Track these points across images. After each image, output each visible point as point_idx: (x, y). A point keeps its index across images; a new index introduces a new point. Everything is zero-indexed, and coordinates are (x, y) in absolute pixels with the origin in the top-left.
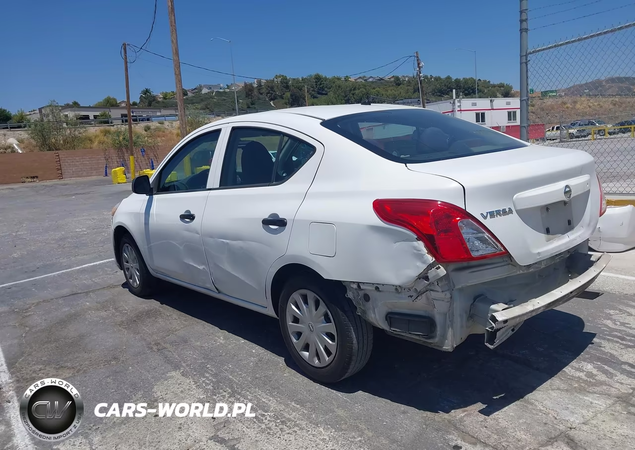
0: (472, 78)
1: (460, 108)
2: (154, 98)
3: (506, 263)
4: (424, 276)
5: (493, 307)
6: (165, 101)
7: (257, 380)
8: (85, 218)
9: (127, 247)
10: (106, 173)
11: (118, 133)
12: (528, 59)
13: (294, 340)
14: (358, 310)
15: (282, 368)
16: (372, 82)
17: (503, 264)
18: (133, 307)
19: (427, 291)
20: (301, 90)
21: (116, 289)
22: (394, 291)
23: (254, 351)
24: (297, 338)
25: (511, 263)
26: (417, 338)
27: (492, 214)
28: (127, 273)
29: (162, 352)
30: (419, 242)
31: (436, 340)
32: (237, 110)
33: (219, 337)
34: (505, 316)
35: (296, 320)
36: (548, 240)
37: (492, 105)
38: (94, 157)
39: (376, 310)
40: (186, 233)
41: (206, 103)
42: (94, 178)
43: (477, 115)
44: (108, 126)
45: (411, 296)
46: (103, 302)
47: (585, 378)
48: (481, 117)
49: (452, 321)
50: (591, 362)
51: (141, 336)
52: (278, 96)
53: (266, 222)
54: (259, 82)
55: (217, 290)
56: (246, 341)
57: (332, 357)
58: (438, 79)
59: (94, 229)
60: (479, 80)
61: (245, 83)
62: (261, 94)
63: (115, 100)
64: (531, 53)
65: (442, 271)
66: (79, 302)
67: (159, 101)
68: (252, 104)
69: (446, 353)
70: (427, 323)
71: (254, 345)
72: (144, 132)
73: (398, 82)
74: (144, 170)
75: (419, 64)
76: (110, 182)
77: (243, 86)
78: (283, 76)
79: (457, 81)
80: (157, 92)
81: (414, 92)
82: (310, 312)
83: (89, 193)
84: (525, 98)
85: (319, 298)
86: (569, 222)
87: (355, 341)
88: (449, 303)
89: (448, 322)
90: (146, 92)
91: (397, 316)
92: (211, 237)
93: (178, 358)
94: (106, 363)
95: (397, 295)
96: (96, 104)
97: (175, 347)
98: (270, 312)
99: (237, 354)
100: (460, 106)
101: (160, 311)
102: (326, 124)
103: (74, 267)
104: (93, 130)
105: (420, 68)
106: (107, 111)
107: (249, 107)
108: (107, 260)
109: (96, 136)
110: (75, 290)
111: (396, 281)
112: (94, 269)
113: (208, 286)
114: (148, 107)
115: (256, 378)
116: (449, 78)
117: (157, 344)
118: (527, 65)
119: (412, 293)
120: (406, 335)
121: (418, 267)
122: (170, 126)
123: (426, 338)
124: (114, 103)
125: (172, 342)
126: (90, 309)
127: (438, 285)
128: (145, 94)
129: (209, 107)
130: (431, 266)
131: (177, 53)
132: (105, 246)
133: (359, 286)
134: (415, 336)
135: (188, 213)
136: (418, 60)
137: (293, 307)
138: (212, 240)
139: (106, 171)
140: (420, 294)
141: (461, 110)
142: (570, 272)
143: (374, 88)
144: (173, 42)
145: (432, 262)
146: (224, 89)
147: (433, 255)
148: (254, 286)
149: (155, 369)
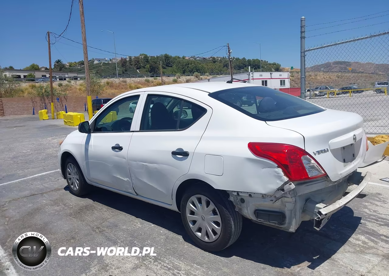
0: (257, 59)
1: (253, 78)
2: (63, 66)
3: (325, 180)
4: (281, 189)
5: (318, 205)
6: (71, 68)
7: (169, 250)
8: (27, 143)
9: (71, 165)
10: (34, 113)
11: (41, 88)
12: (305, 54)
13: (191, 226)
14: (236, 208)
15: (182, 242)
16: (199, 60)
17: (323, 181)
18: (76, 204)
19: (282, 197)
20: (156, 63)
21: (61, 191)
22: (261, 197)
23: (162, 232)
24: (193, 224)
25: (327, 180)
26: (274, 224)
27: (319, 152)
28: (69, 181)
29: (103, 233)
30: (279, 169)
31: (286, 226)
32: (117, 75)
33: (137, 223)
34: (326, 211)
35: (192, 213)
36: (345, 166)
37: (271, 76)
38: (25, 102)
39: (248, 208)
40: (116, 158)
41: (96, 69)
42: (25, 116)
43: (263, 82)
44: (34, 83)
45: (272, 200)
46: (55, 200)
47: (362, 245)
48: (265, 83)
49: (295, 215)
50: (363, 235)
51: (86, 223)
52: (142, 66)
53: (174, 153)
54: (130, 58)
55: (136, 193)
56: (155, 225)
57: (217, 236)
58: (237, 59)
59: (35, 151)
60: (262, 60)
61: (122, 58)
62: (132, 65)
63: (38, 66)
64: (307, 51)
65: (293, 186)
66: (38, 200)
67: (66, 68)
68: (126, 71)
69: (292, 233)
70: (280, 216)
71: (161, 228)
72: (58, 87)
73: (214, 61)
74: (60, 112)
75: (229, 51)
76: (38, 119)
77: (120, 59)
78: (145, 55)
79: (249, 61)
80: (66, 62)
81: (224, 67)
82: (203, 208)
83: (24, 126)
84: (304, 76)
85: (210, 200)
86: (354, 155)
87: (233, 227)
88: (294, 204)
89: (293, 215)
90: (58, 62)
91: (261, 212)
92: (135, 161)
93: (114, 237)
94: (67, 241)
95: (263, 200)
96: (25, 68)
97: (110, 230)
98: (174, 208)
99: (152, 234)
100: (253, 76)
101: (94, 206)
102: (212, 95)
103: (28, 177)
104: (25, 85)
105: (230, 53)
106: (32, 73)
107: (123, 73)
108: (50, 172)
109: (26, 89)
110: (33, 192)
111: (263, 192)
112: (42, 178)
113: (131, 191)
114: (59, 71)
115: (168, 249)
116: (244, 59)
117: (98, 228)
118: (304, 58)
119: (273, 198)
120: (267, 223)
121: (277, 183)
122: (75, 84)
123: (280, 225)
124: (37, 68)
125: (107, 227)
126: (46, 205)
127: (289, 194)
128: (58, 63)
129: (98, 72)
130: (286, 183)
131: (85, 40)
132: (46, 162)
133: (238, 194)
134: (272, 224)
135: (117, 145)
136: (228, 48)
137: (191, 205)
138: (135, 162)
139: (34, 111)
140: (278, 199)
141: (253, 79)
142: (349, 183)
143: (200, 64)
144: (82, 33)
145: (287, 180)
146: (108, 61)
147: (287, 176)
148: (164, 192)
149: (101, 244)
